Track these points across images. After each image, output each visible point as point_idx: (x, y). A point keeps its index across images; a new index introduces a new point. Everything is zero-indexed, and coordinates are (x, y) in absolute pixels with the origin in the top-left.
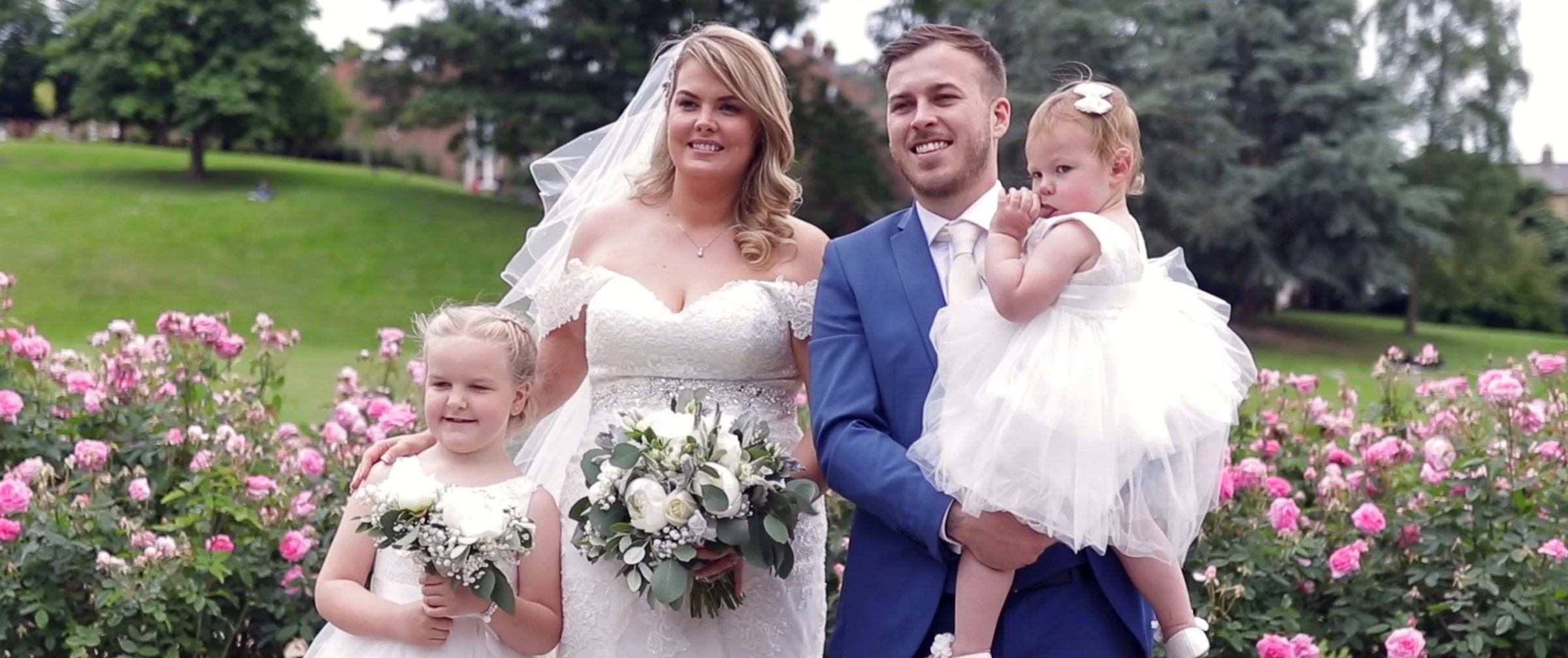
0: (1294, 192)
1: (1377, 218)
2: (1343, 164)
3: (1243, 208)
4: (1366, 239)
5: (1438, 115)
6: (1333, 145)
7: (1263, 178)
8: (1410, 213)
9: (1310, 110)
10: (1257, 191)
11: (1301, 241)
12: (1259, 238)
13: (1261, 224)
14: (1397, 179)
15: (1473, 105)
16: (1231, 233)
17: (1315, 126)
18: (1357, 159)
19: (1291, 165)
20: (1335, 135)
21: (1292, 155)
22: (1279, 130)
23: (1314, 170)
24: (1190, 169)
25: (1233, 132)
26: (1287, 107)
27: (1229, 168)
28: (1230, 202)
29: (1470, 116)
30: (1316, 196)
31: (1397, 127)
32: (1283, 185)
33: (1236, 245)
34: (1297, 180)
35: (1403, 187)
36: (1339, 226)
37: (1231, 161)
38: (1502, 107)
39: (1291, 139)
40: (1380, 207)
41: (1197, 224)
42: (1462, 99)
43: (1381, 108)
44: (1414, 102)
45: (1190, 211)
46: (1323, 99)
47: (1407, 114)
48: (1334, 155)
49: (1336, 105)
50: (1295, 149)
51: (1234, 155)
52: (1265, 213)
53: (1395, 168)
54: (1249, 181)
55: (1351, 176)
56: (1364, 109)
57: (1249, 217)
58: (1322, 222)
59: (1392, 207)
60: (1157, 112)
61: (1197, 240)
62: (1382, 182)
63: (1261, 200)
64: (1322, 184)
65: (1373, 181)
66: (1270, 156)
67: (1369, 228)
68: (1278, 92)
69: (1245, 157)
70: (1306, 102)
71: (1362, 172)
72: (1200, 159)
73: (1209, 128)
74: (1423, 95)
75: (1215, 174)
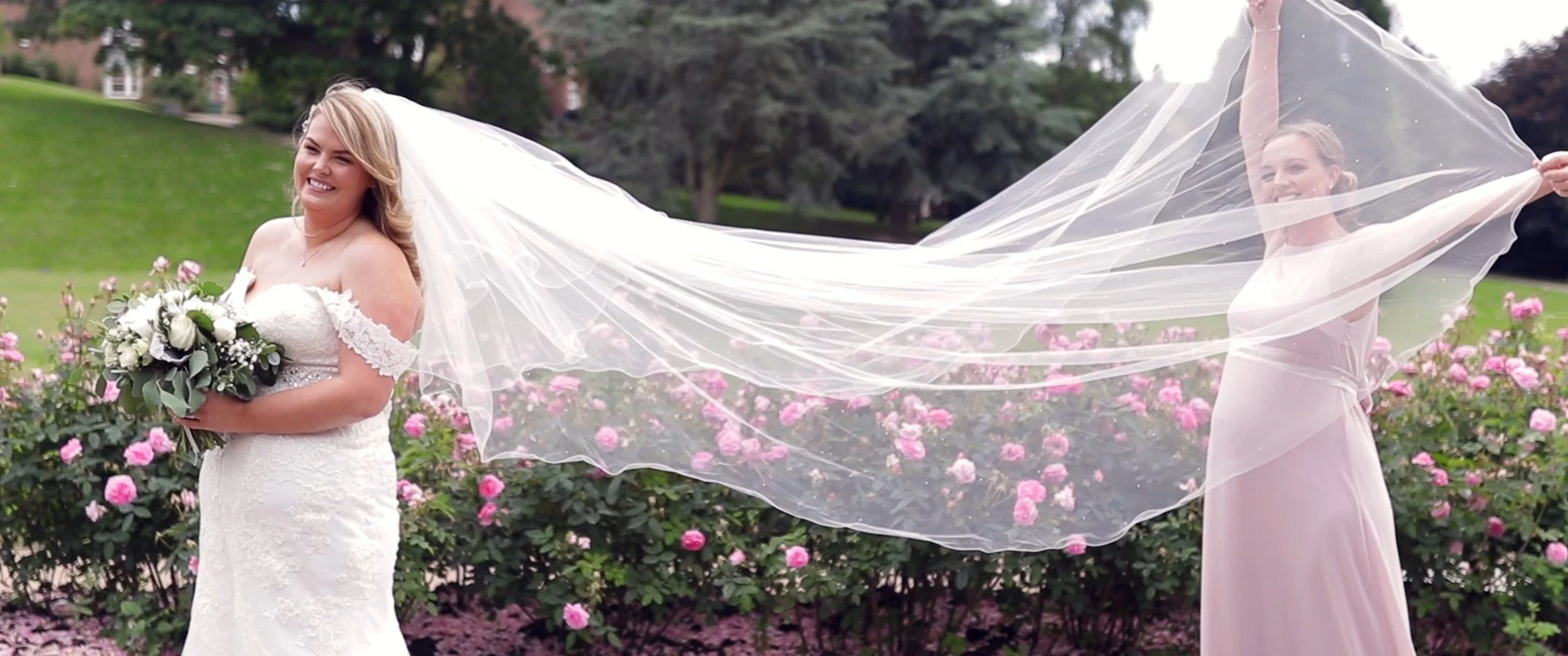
0: (943, 111)
1: (1019, 136)
2: (988, 86)
3: (899, 125)
4: (1009, 156)
5: (1067, 39)
6: (977, 67)
7: (916, 98)
8: (1047, 131)
9: (957, 34)
10: (912, 111)
11: (950, 157)
12: (913, 155)
13: (913, 141)
14: (1037, 99)
15: (1097, 30)
16: (885, 151)
17: (959, 49)
18: (1001, 81)
19: (941, 86)
20: (979, 59)
21: (941, 77)
22: (927, 55)
23: (962, 91)
24: (848, 89)
25: (888, 55)
26: (935, 31)
27: (883, 88)
28: (887, 120)
29: (1097, 41)
30: (963, 115)
31: (1031, 50)
32: (933, 105)
33: (891, 161)
34: (946, 100)
35: (1041, 107)
36: (985, 143)
37: (885, 81)
38: (1124, 35)
39: (939, 62)
40: (1021, 125)
41: (857, 142)
42: (1089, 24)
43: (1020, 33)
44: (1047, 26)
45: (851, 131)
46: (968, 24)
47: (1042, 38)
48: (979, 77)
49: (979, 30)
50: (943, 71)
51: (888, 75)
52: (916, 130)
53: (1033, 88)
54: (902, 101)
55: (996, 96)
56: (1005, 33)
57: (902, 134)
58: (968, 140)
59: (1031, 125)
60: (820, 36)
61: (857, 156)
62: (1024, 102)
63: (913, 120)
64: (968, 105)
65: (1016, 101)
66: (920, 77)
67: (1012, 146)
68: (927, 17)
69: (898, 78)
70: (953, 26)
71: (1006, 93)
72: (859, 80)
73: (866, 51)
74: (1056, 20)
75: (871, 96)
